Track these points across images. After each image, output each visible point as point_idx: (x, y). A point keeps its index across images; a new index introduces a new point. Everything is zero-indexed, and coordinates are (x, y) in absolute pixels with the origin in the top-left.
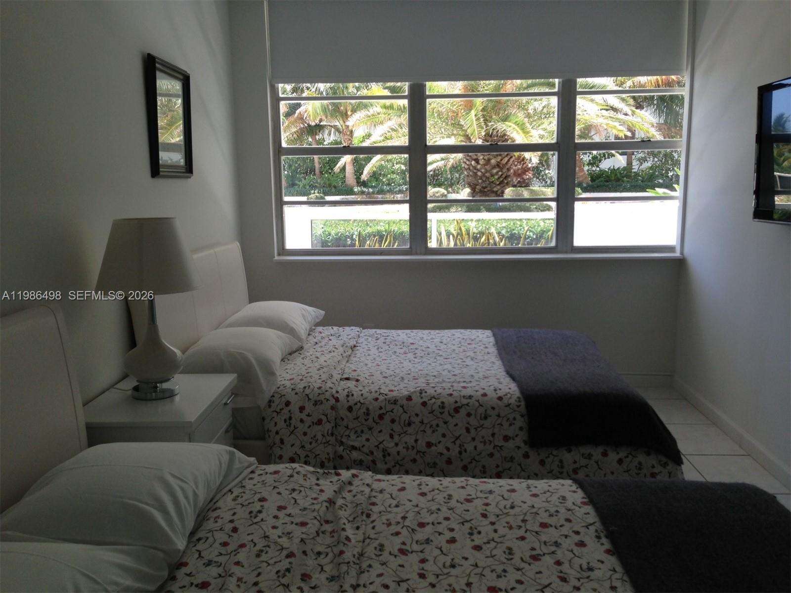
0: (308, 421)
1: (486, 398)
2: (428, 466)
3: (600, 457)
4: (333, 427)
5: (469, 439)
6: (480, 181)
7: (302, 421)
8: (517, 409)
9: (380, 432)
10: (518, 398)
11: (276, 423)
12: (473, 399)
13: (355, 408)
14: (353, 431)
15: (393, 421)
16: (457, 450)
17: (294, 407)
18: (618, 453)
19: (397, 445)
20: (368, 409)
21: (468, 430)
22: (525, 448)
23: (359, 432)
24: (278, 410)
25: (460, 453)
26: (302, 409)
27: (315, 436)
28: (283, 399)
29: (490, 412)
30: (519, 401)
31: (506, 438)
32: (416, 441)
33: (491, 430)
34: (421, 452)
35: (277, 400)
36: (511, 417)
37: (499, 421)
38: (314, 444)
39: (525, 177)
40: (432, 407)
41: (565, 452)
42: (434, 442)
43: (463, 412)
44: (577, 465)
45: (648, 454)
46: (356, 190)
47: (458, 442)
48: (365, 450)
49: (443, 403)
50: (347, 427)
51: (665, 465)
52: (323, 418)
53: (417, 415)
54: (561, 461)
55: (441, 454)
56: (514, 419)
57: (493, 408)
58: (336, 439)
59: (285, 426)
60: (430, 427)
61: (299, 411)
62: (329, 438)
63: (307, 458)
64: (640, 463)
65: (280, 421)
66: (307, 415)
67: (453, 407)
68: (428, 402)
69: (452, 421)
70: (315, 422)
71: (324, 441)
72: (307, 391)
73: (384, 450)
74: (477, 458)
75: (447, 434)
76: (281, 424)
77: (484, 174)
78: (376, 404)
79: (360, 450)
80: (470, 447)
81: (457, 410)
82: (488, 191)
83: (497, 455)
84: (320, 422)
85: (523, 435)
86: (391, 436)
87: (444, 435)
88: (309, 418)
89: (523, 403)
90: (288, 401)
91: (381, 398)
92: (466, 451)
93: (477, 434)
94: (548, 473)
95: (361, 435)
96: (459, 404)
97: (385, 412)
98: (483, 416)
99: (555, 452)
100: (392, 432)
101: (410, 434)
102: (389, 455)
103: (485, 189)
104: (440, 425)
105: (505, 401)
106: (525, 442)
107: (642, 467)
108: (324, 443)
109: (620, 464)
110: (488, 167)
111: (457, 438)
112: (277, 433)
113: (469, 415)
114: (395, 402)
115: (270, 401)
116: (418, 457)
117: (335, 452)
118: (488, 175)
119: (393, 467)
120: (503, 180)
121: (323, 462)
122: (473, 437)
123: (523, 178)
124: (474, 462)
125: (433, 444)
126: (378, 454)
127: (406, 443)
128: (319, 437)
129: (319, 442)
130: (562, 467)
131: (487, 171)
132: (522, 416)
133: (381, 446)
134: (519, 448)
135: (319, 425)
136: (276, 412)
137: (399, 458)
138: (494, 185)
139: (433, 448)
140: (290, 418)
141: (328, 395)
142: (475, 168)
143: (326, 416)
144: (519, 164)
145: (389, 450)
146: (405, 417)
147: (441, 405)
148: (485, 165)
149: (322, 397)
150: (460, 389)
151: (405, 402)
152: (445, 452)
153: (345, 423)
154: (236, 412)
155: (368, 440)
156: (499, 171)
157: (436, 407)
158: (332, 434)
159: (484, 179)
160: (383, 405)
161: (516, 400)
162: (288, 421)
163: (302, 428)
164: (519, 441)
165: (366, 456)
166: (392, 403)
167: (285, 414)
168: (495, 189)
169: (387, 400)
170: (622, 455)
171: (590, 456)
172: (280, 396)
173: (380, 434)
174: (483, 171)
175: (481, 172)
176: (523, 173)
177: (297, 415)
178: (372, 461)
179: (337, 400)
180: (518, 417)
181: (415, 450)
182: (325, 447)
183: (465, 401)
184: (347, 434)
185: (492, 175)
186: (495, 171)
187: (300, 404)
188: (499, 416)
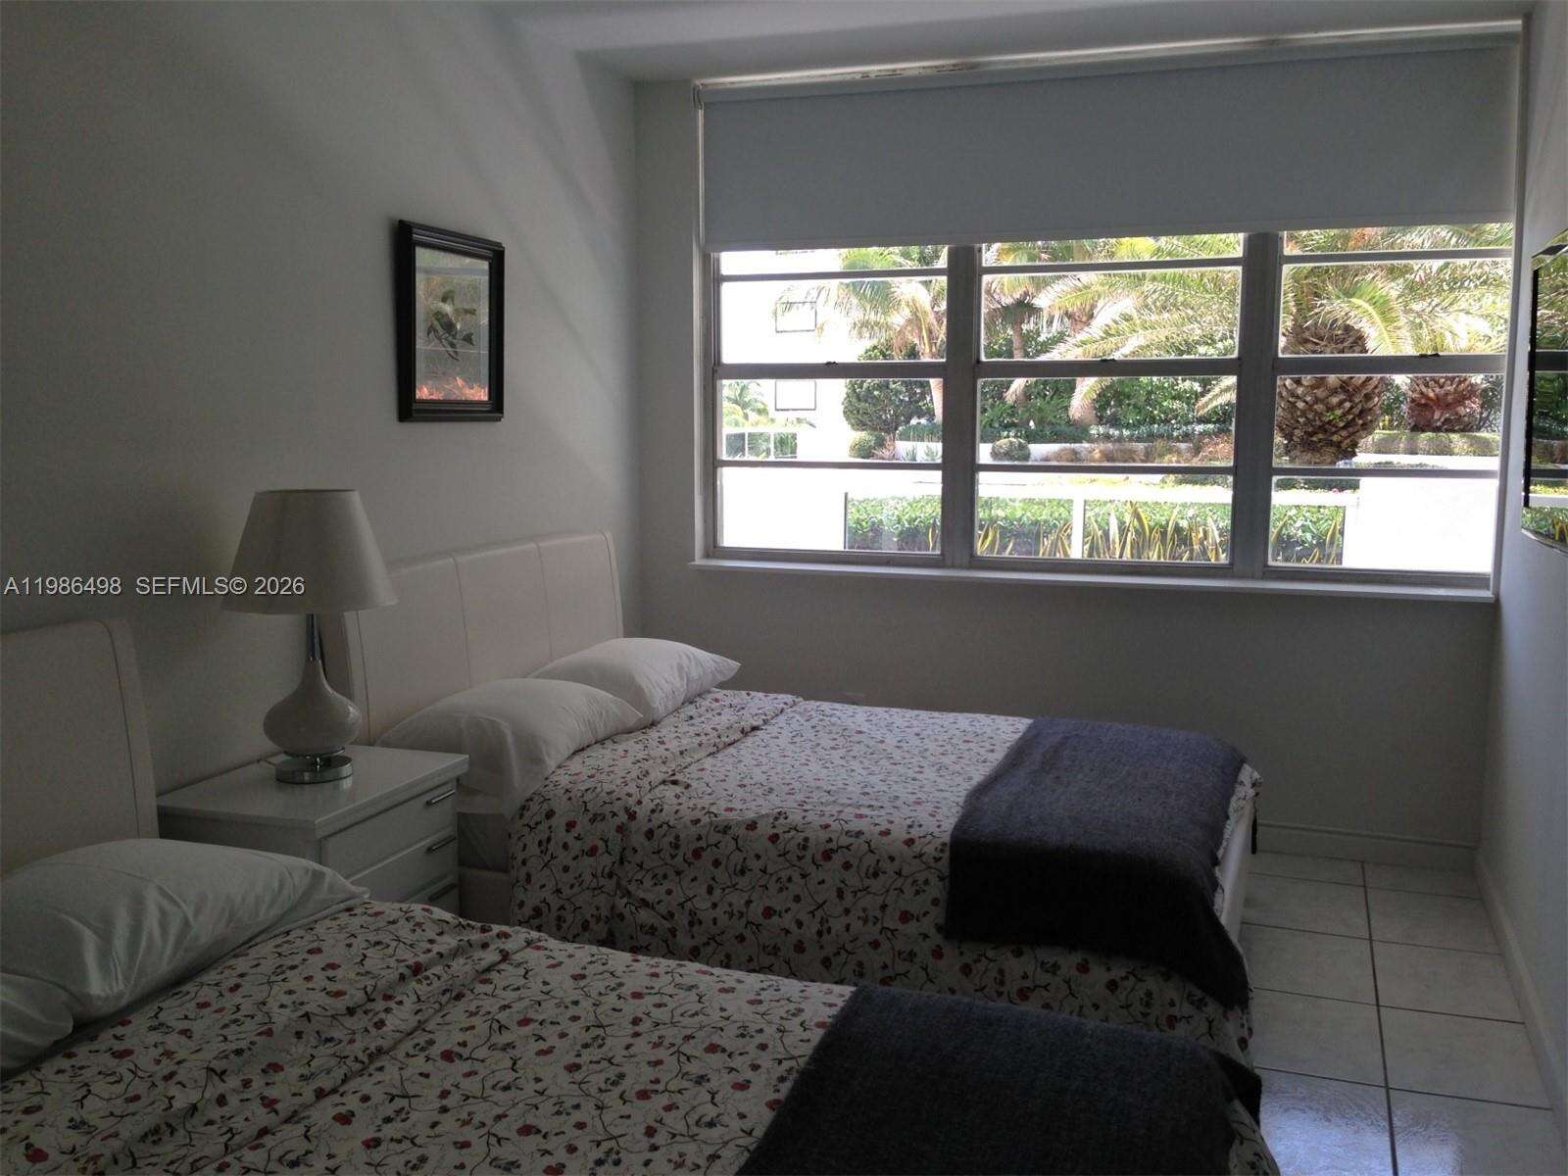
0: (576, 847)
1: (885, 839)
2: (764, 951)
3: (1074, 972)
4: (614, 863)
5: (839, 910)
6: (1301, 420)
7: (565, 846)
8: (933, 865)
9: (694, 879)
10: (944, 844)
11: (525, 846)
12: (862, 839)
13: (658, 833)
14: (650, 875)
15: (716, 863)
16: (815, 927)
17: (558, 822)
18: (1109, 969)
19: (715, 905)
20: (677, 837)
21: (840, 894)
22: (937, 939)
23: (660, 877)
24: (532, 824)
25: (820, 933)
26: (570, 825)
27: (580, 876)
28: (545, 806)
29: (886, 865)
30: (942, 851)
31: (905, 917)
32: (749, 902)
33: (882, 898)
34: (753, 923)
35: (534, 807)
36: (921, 878)
37: (898, 884)
38: (576, 889)
39: (1462, 410)
40: (785, 845)
41: (1009, 955)
42: (778, 909)
43: (838, 859)
44: (1027, 983)
45: (1167, 977)
46: (1093, 432)
47: (819, 914)
48: (662, 909)
49: (806, 839)
50: (640, 866)
51: (1199, 1005)
52: (599, 846)
53: (758, 857)
54: (1001, 972)
55: (787, 932)
56: (926, 882)
57: (892, 859)
58: (618, 884)
59: (538, 851)
60: (777, 881)
61: (565, 828)
62: (602, 881)
63: (562, 910)
64: (1149, 994)
65: (531, 840)
66: (575, 838)
67: (822, 849)
68: (781, 836)
69: (816, 875)
70: (586, 850)
71: (594, 885)
72: (588, 797)
73: (692, 913)
74: (849, 947)
75: (802, 897)
76: (534, 849)
77: (1310, 406)
78: (694, 830)
79: (653, 908)
80: (837, 925)
81: (827, 855)
82: (1320, 440)
83: (885, 946)
84: (593, 851)
85: (937, 915)
86: (710, 891)
87: (797, 899)
88: (579, 843)
89: (946, 855)
90: (552, 810)
91: (706, 820)
92: (829, 931)
93: (855, 904)
94: (976, 990)
95: (662, 882)
96: (833, 846)
97: (705, 845)
98: (871, 871)
99: (990, 954)
100: (712, 882)
101: (742, 890)
102: (700, 923)
103: (1312, 436)
104: (794, 879)
105: (917, 848)
106: (939, 929)
107: (1152, 1001)
108: (595, 889)
109: (1112, 991)
110: (1320, 393)
111: (820, 906)
112: (524, 863)
113: (847, 866)
114: (726, 829)
115: (523, 808)
116: (747, 933)
117: (613, 907)
118: (1319, 407)
119: (704, 944)
120: (1354, 419)
121: (586, 921)
122: (848, 906)
123: (1457, 414)
124: (844, 955)
125: (775, 912)
126: (682, 920)
127: (730, 905)
128: (587, 877)
129: (585, 886)
130: (1002, 983)
131: (1317, 400)
132: (941, 879)
133: (689, 905)
134: (926, 936)
135: (590, 856)
136: (530, 827)
137: (714, 930)
138: (1334, 429)
139: (775, 918)
140: (549, 840)
141: (617, 807)
142: (1293, 394)
143: (606, 842)
144: (1449, 382)
145: (701, 915)
146: (737, 858)
147: (802, 843)
148: (1313, 387)
149: (607, 809)
150: (851, 817)
151: (742, 831)
152: (793, 928)
153: (638, 859)
154: (463, 821)
155: (669, 892)
156: (1345, 401)
157: (791, 847)
158: (610, 875)
159: (1310, 416)
160: (703, 833)
161: (936, 849)
162: (544, 844)
163: (565, 859)
164: (927, 925)
165: (662, 919)
166: (719, 832)
167: (542, 832)
168: (1335, 438)
169: (715, 824)
170: (1117, 973)
171: (1056, 967)
172: (542, 799)
173: (693, 883)
174: (1308, 399)
175: (1305, 401)
176: (1459, 402)
177: (561, 835)
178: (669, 929)
179: (632, 816)
180: (934, 880)
181: (744, 921)
182: (594, 896)
183: (845, 841)
184: (639, 878)
185: (1330, 409)
186: (1335, 400)
187: (571, 817)
188: (899, 873)
